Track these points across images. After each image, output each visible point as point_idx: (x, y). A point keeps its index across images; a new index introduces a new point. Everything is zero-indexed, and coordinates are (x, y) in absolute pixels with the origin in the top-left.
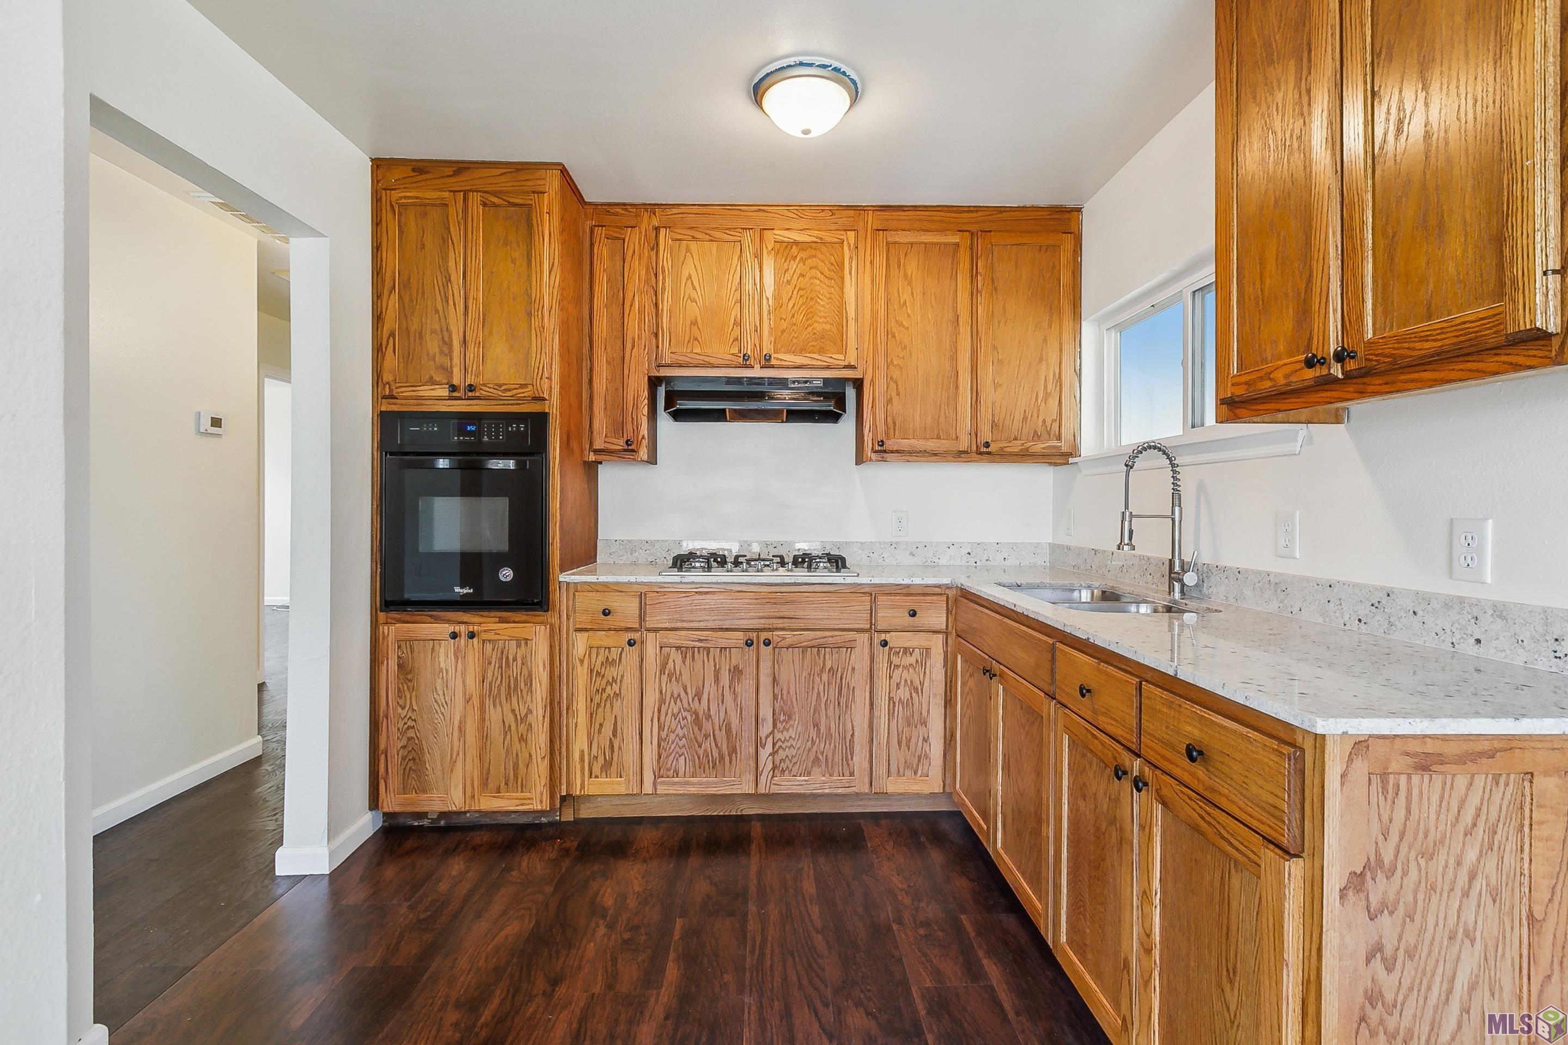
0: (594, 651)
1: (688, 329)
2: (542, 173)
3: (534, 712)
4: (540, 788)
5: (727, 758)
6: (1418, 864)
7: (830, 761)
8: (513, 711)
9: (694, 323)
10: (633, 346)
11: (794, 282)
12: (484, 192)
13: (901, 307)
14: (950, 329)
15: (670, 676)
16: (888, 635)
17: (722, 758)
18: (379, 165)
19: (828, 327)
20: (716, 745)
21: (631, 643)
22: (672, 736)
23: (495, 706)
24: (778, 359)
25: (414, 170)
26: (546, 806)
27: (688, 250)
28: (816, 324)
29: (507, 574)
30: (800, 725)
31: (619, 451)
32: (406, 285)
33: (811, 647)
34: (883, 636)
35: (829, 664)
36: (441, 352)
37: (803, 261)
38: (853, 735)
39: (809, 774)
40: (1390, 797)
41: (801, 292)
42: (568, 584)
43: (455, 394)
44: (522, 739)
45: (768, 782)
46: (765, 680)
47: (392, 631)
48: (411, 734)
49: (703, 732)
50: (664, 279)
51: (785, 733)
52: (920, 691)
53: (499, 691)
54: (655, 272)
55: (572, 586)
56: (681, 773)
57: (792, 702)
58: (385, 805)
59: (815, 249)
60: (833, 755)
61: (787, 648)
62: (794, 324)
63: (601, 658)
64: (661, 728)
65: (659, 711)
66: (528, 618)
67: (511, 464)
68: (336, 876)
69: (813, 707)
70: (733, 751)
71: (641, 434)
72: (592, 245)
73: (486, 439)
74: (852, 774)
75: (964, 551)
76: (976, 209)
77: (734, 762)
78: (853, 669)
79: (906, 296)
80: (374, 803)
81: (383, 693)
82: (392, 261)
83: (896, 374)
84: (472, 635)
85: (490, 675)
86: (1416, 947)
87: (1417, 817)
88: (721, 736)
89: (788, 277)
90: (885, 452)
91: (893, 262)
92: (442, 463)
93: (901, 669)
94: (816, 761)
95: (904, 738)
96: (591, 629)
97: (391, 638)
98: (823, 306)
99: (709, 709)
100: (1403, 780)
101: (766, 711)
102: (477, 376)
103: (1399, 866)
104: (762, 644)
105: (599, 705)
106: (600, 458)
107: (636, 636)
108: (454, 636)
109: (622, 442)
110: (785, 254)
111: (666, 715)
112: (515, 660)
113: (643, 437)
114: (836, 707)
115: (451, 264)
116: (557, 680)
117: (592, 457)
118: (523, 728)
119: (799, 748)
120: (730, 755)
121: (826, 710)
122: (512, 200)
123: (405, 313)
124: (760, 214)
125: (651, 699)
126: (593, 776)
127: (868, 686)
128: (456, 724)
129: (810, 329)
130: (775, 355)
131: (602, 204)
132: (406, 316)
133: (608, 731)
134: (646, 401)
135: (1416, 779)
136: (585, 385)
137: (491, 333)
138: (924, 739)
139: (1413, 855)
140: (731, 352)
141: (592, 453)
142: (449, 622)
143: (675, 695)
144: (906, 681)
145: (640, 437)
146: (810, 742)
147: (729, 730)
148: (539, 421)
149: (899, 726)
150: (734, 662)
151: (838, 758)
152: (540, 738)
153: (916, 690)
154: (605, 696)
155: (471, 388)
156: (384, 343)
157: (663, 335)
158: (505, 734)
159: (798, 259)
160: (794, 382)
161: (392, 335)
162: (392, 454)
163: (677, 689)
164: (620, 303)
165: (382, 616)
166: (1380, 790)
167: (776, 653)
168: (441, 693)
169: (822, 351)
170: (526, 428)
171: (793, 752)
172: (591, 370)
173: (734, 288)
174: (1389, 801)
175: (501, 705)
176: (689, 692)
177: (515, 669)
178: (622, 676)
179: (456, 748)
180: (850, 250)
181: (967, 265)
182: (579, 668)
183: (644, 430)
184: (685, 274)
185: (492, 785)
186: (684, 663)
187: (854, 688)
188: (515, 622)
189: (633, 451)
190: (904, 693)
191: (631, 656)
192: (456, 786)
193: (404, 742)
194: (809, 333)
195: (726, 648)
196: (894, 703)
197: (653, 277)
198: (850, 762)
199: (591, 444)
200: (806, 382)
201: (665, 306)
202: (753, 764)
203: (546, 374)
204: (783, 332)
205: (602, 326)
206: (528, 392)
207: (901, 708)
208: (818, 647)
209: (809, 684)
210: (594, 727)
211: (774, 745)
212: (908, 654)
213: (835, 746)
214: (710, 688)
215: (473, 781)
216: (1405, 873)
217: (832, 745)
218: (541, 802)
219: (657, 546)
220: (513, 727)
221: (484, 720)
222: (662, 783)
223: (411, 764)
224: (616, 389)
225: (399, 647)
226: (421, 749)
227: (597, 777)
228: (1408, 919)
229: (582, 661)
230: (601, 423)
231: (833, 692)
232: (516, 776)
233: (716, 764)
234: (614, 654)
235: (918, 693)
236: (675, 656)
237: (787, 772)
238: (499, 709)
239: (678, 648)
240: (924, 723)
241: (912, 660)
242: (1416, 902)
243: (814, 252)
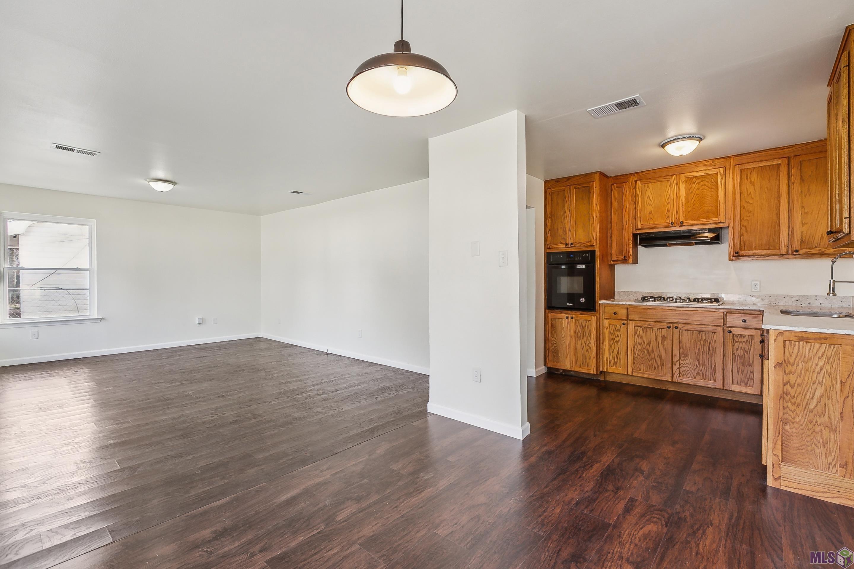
0: (611, 326)
1: (648, 216)
2: (593, 175)
3: (591, 343)
4: (593, 367)
5: (660, 367)
6: (802, 364)
7: (704, 375)
8: (585, 342)
9: (651, 213)
10: (627, 224)
11: (694, 192)
12: (576, 185)
13: (748, 195)
14: (776, 202)
15: (638, 336)
16: (732, 329)
17: (658, 367)
18: (546, 182)
19: (711, 208)
20: (656, 362)
21: (624, 324)
22: (639, 357)
23: (579, 340)
24: (686, 223)
25: (555, 182)
26: (595, 373)
27: (648, 187)
28: (705, 207)
29: (583, 300)
30: (691, 359)
31: (621, 260)
32: (553, 215)
33: (696, 331)
34: (730, 329)
35: (704, 338)
36: (563, 234)
37: (698, 183)
38: (715, 366)
39: (695, 378)
40: (792, 347)
41: (697, 196)
42: (602, 304)
43: (567, 246)
44: (587, 351)
45: (677, 377)
46: (676, 342)
47: (550, 315)
48: (555, 345)
49: (651, 357)
50: (638, 198)
51: (684, 361)
52: (748, 352)
53: (580, 335)
54: (634, 196)
55: (603, 305)
56: (642, 370)
57: (687, 350)
58: (548, 365)
59: (704, 178)
60: (706, 372)
61: (685, 330)
62: (695, 209)
63: (613, 328)
64: (635, 353)
65: (634, 348)
66: (588, 314)
67: (584, 267)
68: (537, 378)
69: (696, 353)
70: (663, 365)
71: (630, 254)
72: (611, 191)
73: (576, 259)
74: (715, 381)
75: (793, 299)
76: (792, 146)
77: (663, 369)
78: (715, 341)
79: (751, 190)
80: (545, 364)
81: (547, 333)
82: (550, 209)
83: (745, 223)
84: (572, 318)
85: (578, 330)
86: (801, 384)
87: (801, 353)
88: (658, 359)
89: (691, 190)
90: (739, 256)
91: (744, 177)
92: (563, 267)
93: (739, 343)
94: (698, 374)
95: (740, 370)
96: (610, 319)
97: (550, 317)
98: (708, 200)
99: (653, 349)
100: (797, 343)
101: (676, 352)
102: (574, 240)
103: (796, 364)
104: (674, 328)
105: (613, 343)
106: (614, 263)
107: (626, 322)
108: (567, 318)
109: (623, 257)
110: (690, 182)
111: (637, 349)
112: (585, 326)
113: (631, 255)
114: (707, 354)
115: (566, 208)
116: (599, 334)
117: (612, 263)
118: (588, 347)
119: (690, 368)
120: (661, 366)
121: (703, 355)
122: (584, 186)
123: (553, 223)
124: (679, 168)
125: (631, 344)
126: (611, 366)
127: (722, 348)
128: (568, 344)
129: (702, 209)
130: (685, 221)
131: (615, 176)
132: (553, 224)
133: (616, 352)
134: (632, 242)
135: (801, 343)
136: (609, 238)
137: (578, 227)
138: (751, 372)
139: (800, 361)
140: (666, 222)
141: (612, 261)
142: (565, 313)
143: (640, 343)
144: (741, 348)
145: (629, 255)
146: (695, 366)
147: (661, 357)
148: (593, 253)
149: (738, 365)
150: (663, 334)
151: (708, 373)
152: (593, 351)
153: (747, 352)
154: (615, 341)
155: (572, 244)
156: (548, 233)
157: (638, 219)
158: (582, 349)
159: (696, 183)
160: (694, 231)
161: (550, 230)
162: (550, 264)
163: (641, 341)
164: (621, 208)
165: (547, 310)
166: (789, 345)
167: (681, 332)
168: (563, 334)
169: (707, 217)
170: (588, 255)
171: (688, 369)
172: (611, 233)
173: (667, 198)
174: (792, 348)
175: (581, 340)
176: (645, 342)
177: (585, 329)
178: (621, 335)
179: (568, 351)
180: (721, 175)
181: (786, 172)
182: (606, 331)
183: (631, 252)
184: (647, 196)
185: (578, 363)
186: (643, 332)
187: (715, 348)
188: (585, 315)
189: (627, 260)
190: (740, 352)
191: (624, 328)
192: (568, 362)
193: (553, 347)
194: (701, 211)
195: (659, 328)
196: (735, 356)
197: (634, 198)
198: (714, 376)
199: (611, 259)
200: (699, 230)
201: (639, 209)
202: (671, 371)
203: (595, 238)
204: (689, 212)
205: (615, 218)
206: (589, 244)
207: (739, 358)
208: (699, 331)
209: (695, 345)
210: (611, 351)
211: (679, 365)
212: (742, 338)
213: (707, 369)
214: (653, 342)
215: (573, 361)
216: (798, 365)
217: (705, 369)
218: (594, 371)
219: (638, 294)
220: (585, 346)
221: (576, 344)
222: (635, 372)
223: (555, 354)
224: (620, 239)
225: (552, 320)
226: (558, 350)
227: (612, 366)
228: (798, 377)
229: (607, 329)
230: (615, 251)
231: (706, 349)
232: (586, 362)
233: (657, 368)
234: (618, 327)
235: (747, 353)
236: (640, 330)
237: (685, 376)
238: (580, 341)
239: (641, 327)
240: (751, 365)
241: (745, 340)
242: (801, 373)
243: (704, 179)
